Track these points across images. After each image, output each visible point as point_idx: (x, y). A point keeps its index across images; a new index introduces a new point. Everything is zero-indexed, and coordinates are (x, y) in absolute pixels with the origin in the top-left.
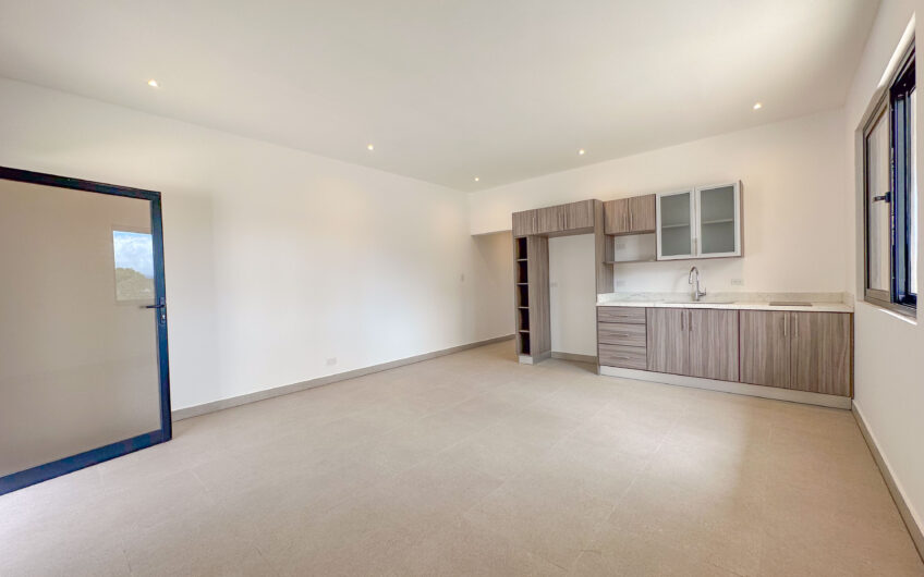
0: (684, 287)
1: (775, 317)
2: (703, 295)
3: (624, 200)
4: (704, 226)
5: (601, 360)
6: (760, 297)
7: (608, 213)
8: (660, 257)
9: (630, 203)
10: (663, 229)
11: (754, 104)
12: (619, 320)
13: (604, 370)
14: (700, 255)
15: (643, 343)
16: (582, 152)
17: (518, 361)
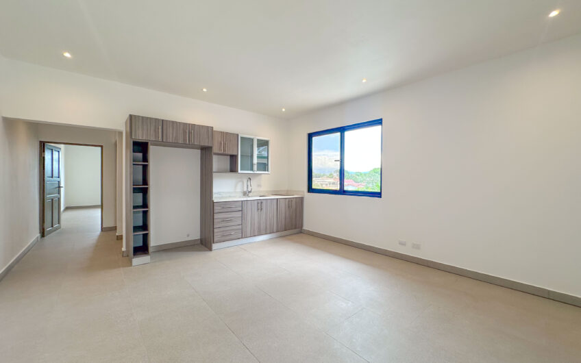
0: (239, 189)
1: (287, 200)
2: (250, 192)
5: (215, 240)
7: (215, 138)
8: (239, 171)
9: (225, 135)
10: (241, 155)
11: (283, 108)
12: (225, 210)
13: (215, 246)
14: (256, 172)
15: (240, 223)
16: (205, 90)
17: (131, 265)
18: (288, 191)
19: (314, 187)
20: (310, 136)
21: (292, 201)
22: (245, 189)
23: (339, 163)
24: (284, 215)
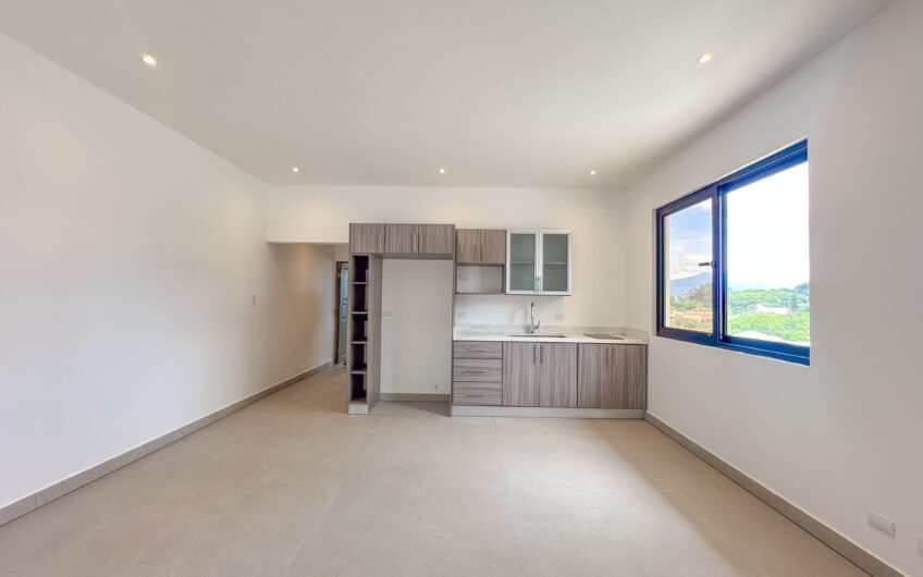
0: (519, 321)
1: (603, 348)
2: (537, 327)
3: (477, 230)
4: (545, 266)
5: (456, 400)
6: (576, 331)
7: (460, 240)
8: (508, 290)
9: (483, 234)
10: (511, 265)
11: (591, 170)
12: (476, 355)
13: (455, 410)
14: (542, 292)
15: (499, 378)
16: (442, 171)
17: (347, 412)
18: (624, 329)
19: (668, 324)
20: (660, 215)
21: (613, 350)
22: (529, 323)
23: (709, 270)
24: (593, 376)
